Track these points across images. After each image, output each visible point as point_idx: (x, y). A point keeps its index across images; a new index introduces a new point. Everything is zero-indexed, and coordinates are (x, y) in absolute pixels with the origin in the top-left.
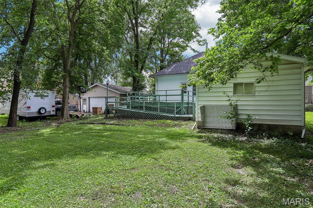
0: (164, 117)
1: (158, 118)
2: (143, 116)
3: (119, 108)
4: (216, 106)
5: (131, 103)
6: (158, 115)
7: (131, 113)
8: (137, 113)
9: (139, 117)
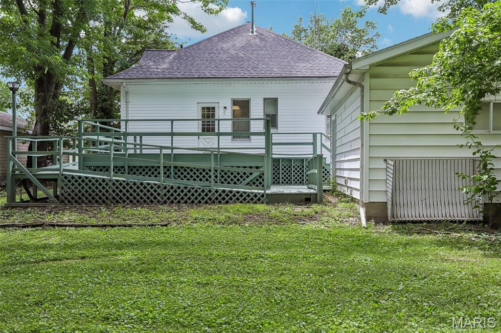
0: (231, 195)
1: (210, 199)
2: (159, 194)
3: (64, 170)
4: (419, 161)
5: (112, 156)
6: (210, 191)
7: (114, 188)
8: (138, 188)
9: (145, 198)
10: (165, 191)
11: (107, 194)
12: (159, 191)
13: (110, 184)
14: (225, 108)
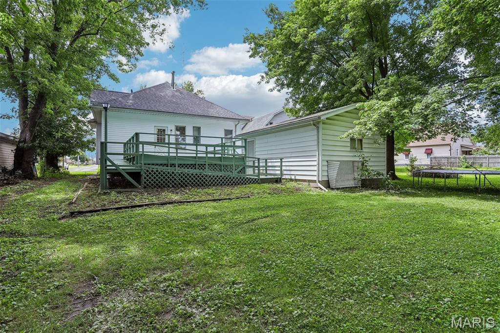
2: (206, 180)
7: (180, 177)
8: (194, 177)
9: (198, 183)
10: (210, 178)
11: (175, 181)
12: (206, 178)
13: (177, 175)
14: (171, 130)
